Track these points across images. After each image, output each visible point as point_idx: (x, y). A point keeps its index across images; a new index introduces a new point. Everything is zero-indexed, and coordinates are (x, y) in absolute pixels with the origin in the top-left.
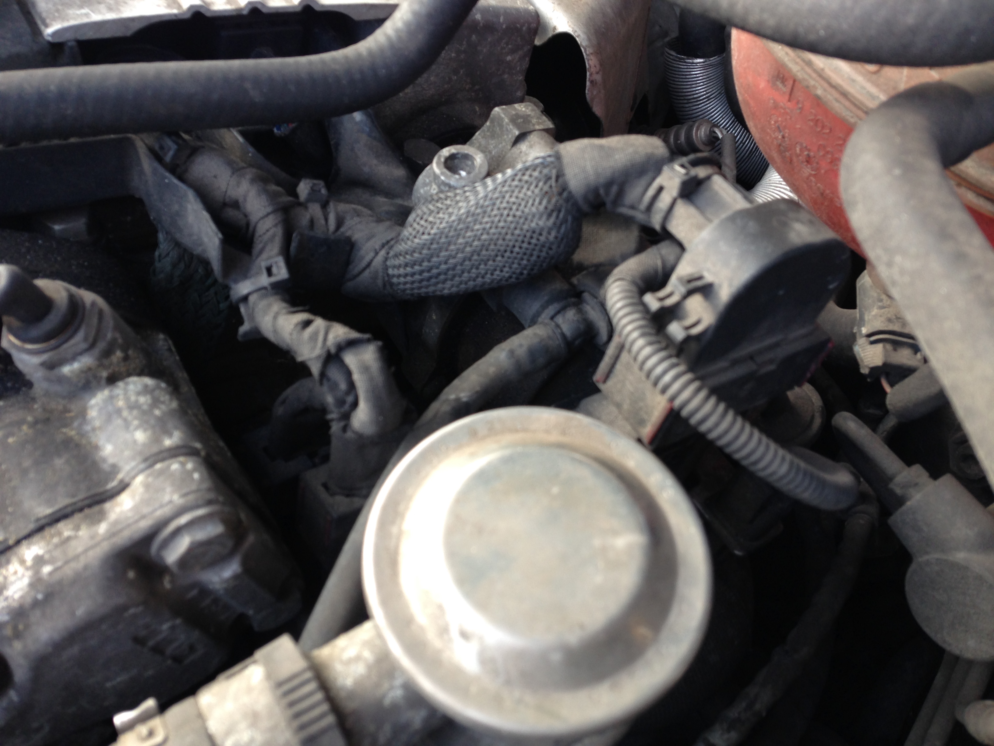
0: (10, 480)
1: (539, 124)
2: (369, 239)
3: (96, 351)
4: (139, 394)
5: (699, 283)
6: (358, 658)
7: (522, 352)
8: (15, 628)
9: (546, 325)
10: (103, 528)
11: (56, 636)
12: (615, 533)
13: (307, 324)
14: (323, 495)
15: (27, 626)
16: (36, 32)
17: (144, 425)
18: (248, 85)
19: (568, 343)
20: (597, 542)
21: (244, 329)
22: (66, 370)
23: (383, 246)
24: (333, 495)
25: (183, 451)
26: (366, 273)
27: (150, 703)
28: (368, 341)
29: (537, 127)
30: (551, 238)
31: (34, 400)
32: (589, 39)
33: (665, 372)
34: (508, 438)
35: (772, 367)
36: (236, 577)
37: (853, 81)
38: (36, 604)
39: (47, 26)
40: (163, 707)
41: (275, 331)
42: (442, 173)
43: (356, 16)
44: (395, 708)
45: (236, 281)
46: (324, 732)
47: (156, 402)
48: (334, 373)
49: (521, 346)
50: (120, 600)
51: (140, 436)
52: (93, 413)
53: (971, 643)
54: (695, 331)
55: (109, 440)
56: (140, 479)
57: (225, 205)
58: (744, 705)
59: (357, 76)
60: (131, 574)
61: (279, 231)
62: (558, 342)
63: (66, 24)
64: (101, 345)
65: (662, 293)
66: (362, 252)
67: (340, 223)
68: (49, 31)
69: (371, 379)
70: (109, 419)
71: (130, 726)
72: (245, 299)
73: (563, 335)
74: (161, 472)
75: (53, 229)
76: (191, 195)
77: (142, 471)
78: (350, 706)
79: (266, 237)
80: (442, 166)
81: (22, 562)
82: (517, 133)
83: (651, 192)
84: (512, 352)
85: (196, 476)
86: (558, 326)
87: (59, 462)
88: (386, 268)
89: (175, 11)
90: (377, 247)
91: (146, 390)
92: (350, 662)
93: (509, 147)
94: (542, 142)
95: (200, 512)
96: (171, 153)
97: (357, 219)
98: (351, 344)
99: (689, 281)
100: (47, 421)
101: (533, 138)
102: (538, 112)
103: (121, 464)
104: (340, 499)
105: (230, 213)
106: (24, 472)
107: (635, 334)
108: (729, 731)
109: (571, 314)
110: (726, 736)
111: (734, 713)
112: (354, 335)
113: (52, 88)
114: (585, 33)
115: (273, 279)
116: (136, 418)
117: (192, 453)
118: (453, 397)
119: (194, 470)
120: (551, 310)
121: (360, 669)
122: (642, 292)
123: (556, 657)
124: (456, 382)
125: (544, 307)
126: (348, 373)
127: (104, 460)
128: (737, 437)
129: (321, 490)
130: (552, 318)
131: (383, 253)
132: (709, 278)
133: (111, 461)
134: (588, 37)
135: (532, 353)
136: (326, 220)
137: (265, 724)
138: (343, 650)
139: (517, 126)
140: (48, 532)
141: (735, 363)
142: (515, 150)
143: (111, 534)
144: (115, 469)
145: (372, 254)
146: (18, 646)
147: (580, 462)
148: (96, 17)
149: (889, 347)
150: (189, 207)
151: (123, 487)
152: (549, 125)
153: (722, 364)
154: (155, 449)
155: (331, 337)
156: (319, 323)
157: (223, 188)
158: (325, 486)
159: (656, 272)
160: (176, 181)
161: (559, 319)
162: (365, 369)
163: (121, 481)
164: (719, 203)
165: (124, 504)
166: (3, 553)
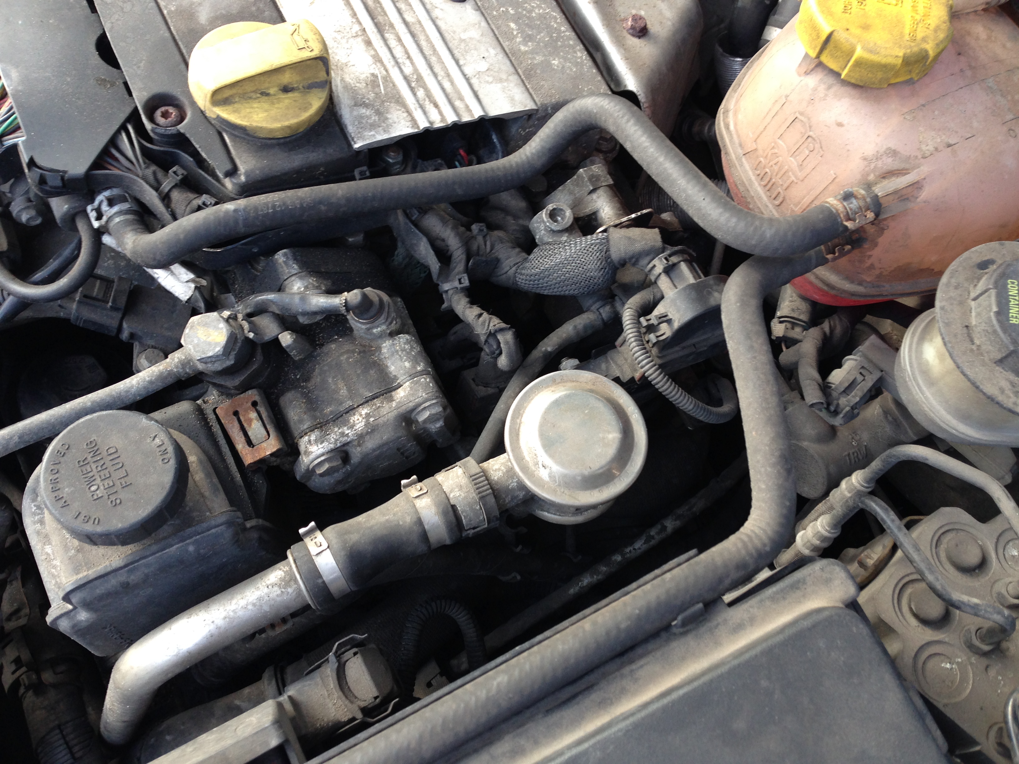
0: (352, 379)
1: (605, 181)
2: (507, 259)
3: (387, 323)
4: (405, 344)
5: (665, 319)
6: (499, 469)
7: (580, 327)
8: (359, 442)
9: (594, 313)
10: (394, 404)
11: (374, 447)
12: (609, 432)
13: (480, 315)
14: (473, 385)
15: (364, 442)
16: (350, 146)
17: (408, 359)
18: (456, 187)
19: (605, 323)
20: (601, 435)
21: (445, 306)
22: (375, 331)
23: (515, 265)
24: (477, 385)
25: (425, 372)
26: (504, 276)
27: (414, 477)
28: (510, 328)
29: (604, 184)
30: (600, 281)
31: (355, 339)
32: (647, 97)
33: (643, 360)
34: (569, 384)
35: (706, 348)
36: (441, 427)
37: (767, 206)
38: (368, 433)
39: (355, 143)
40: (420, 480)
41: (464, 315)
42: (548, 221)
43: (506, 118)
44: (513, 489)
45: (443, 283)
46: (487, 495)
47: (412, 348)
48: (492, 341)
49: (580, 324)
50: (399, 434)
51: (407, 364)
52: (384, 350)
53: (806, 489)
54: (661, 338)
55: (393, 364)
56: (408, 383)
57: (437, 238)
58: (687, 508)
59: (510, 178)
60: (404, 424)
61: (464, 257)
62: (599, 323)
63: (365, 143)
64: (390, 320)
65: (648, 317)
66: (504, 265)
67: (492, 248)
68: (356, 146)
69: (509, 348)
70: (393, 355)
71: (407, 486)
72: (447, 292)
73: (603, 319)
74: (417, 382)
75: (347, 240)
76: (425, 239)
77: (408, 381)
78: (496, 487)
79: (458, 260)
80: (548, 216)
81: (361, 415)
82: (591, 188)
83: (651, 265)
84: (575, 327)
85: (431, 385)
86: (600, 314)
87: (372, 372)
88: (515, 277)
89: (416, 130)
90: (512, 265)
91: (408, 342)
92: (496, 470)
93: (586, 194)
94: (605, 195)
95: (434, 401)
96: (415, 216)
97: (501, 245)
98: (501, 330)
99: (660, 318)
100: (364, 352)
101: (601, 192)
102: (605, 172)
103: (399, 376)
104: (481, 388)
105: (439, 243)
106: (358, 375)
107: (633, 339)
108: (676, 520)
109: (608, 308)
110: (673, 523)
111: (680, 511)
112: (503, 325)
113: (370, 194)
114: (644, 93)
115: (462, 286)
116: (405, 356)
117: (428, 374)
118: (544, 349)
119: (430, 382)
120: (597, 305)
121: (501, 474)
122: (640, 316)
123: (579, 478)
124: (546, 340)
125: (594, 303)
126: (499, 343)
127: (391, 373)
128: (671, 392)
129: (472, 381)
130: (598, 309)
131: (514, 269)
132: (670, 316)
133: (394, 374)
134: (646, 95)
135: (585, 327)
136: (485, 245)
137: (465, 490)
138: (493, 465)
139: (593, 185)
140: (370, 403)
141: (684, 348)
142: (589, 197)
143: (397, 408)
144: (396, 378)
145: (508, 268)
146: (359, 449)
147: (599, 400)
148: (379, 138)
149: (789, 325)
150: (422, 243)
151: (400, 386)
152: (611, 182)
153: (677, 348)
154: (414, 372)
155: (491, 324)
156: (485, 315)
157: (438, 232)
158: (473, 380)
159: (649, 302)
160: (417, 231)
161: (601, 311)
162: (507, 343)
163: (399, 383)
164: (682, 277)
165: (400, 394)
166: (351, 410)
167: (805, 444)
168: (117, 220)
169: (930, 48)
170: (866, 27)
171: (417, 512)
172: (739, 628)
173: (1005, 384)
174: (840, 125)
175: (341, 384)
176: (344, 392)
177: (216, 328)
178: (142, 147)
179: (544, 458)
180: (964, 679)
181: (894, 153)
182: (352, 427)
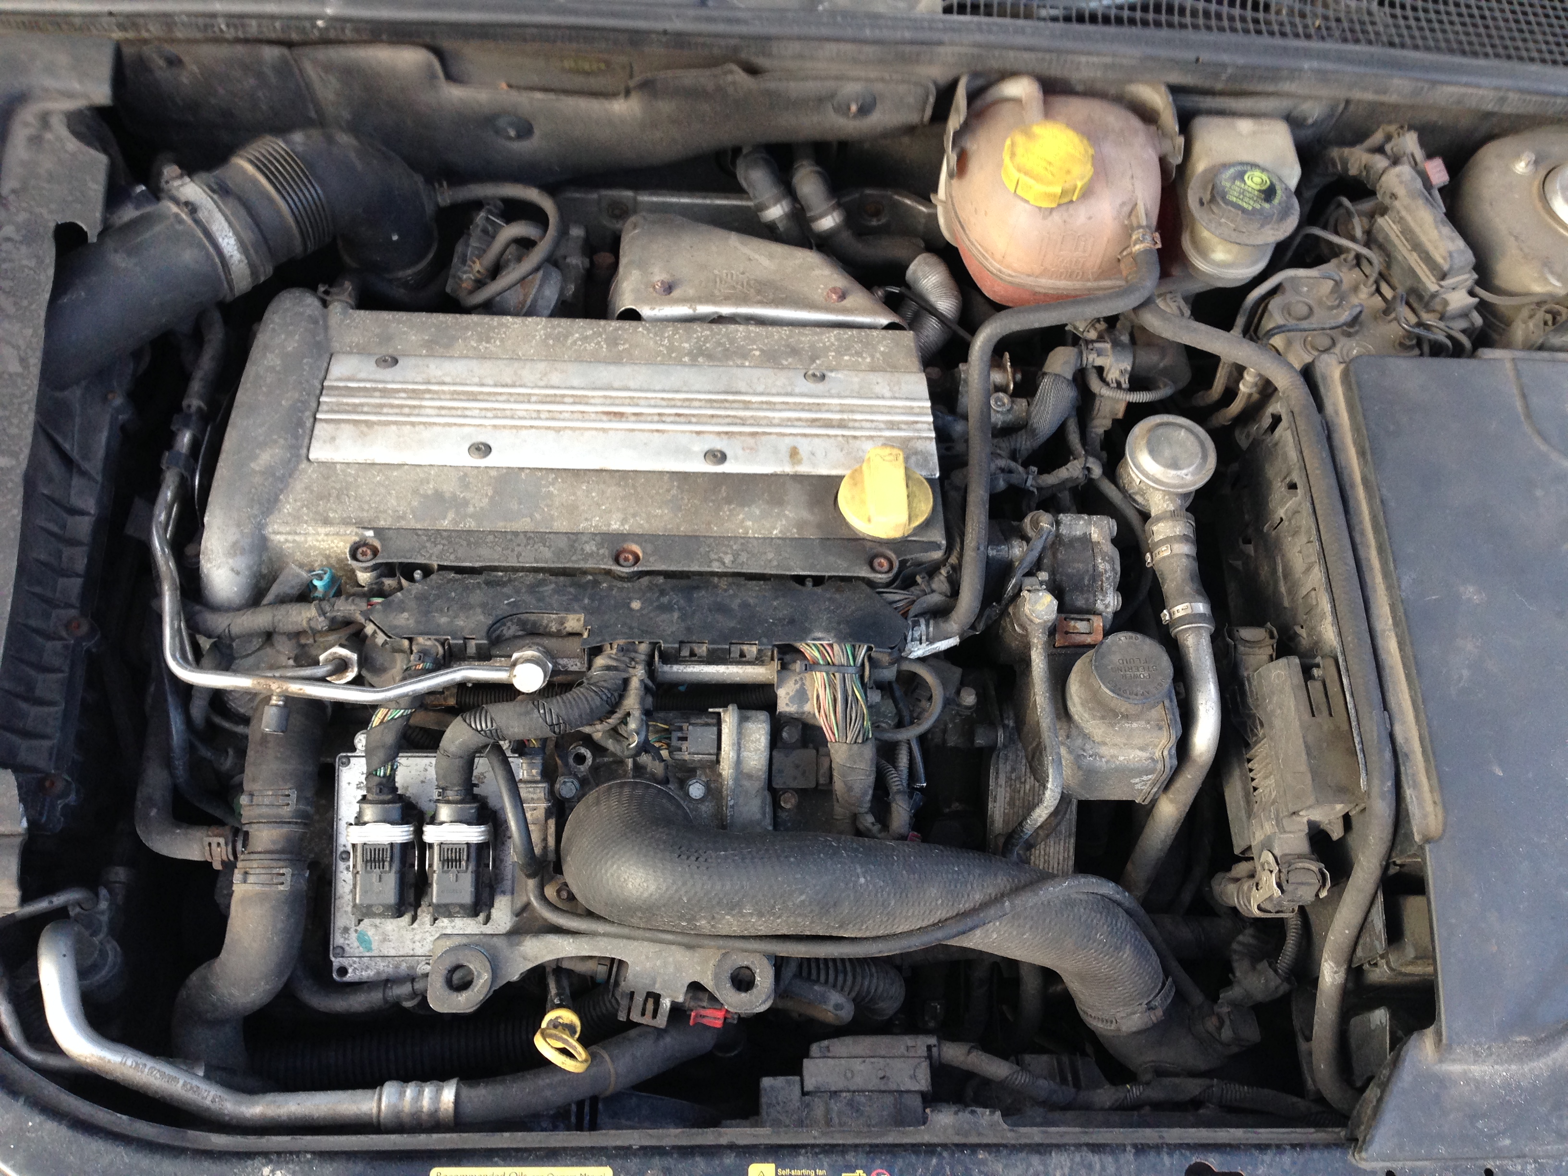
0: (1075, 557)
8: (1115, 573)
10: (1102, 543)
17: (1077, 522)
47: (1071, 517)
51: (1080, 524)
52: (1066, 532)
55: (1076, 531)
56: (1092, 529)
70: (1071, 528)
77: (1090, 528)
81: (1100, 563)
87: (1075, 545)
103: (1084, 532)
106: (1075, 554)
116: (1074, 523)
127: (1080, 535)
133: (1082, 534)
140: (1095, 555)
143: (1104, 542)
144: (1085, 534)
146: (1119, 574)
151: (1092, 534)
163: (1089, 533)
164: (1106, 349)
165: (1095, 536)
166: (1095, 567)
167: (1162, 365)
168: (931, 629)
169: (1091, 151)
170: (1068, 172)
171: (1181, 554)
172: (1337, 413)
173: (1271, 232)
174: (1090, 218)
175: (1076, 565)
176: (1081, 566)
177: (1041, 598)
178: (896, 588)
179: (1182, 473)
180: (1365, 347)
181: (1123, 204)
182: (1106, 571)
